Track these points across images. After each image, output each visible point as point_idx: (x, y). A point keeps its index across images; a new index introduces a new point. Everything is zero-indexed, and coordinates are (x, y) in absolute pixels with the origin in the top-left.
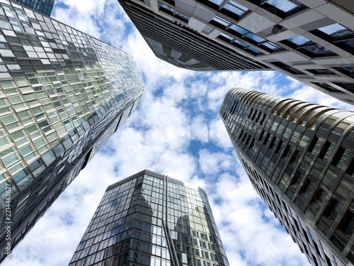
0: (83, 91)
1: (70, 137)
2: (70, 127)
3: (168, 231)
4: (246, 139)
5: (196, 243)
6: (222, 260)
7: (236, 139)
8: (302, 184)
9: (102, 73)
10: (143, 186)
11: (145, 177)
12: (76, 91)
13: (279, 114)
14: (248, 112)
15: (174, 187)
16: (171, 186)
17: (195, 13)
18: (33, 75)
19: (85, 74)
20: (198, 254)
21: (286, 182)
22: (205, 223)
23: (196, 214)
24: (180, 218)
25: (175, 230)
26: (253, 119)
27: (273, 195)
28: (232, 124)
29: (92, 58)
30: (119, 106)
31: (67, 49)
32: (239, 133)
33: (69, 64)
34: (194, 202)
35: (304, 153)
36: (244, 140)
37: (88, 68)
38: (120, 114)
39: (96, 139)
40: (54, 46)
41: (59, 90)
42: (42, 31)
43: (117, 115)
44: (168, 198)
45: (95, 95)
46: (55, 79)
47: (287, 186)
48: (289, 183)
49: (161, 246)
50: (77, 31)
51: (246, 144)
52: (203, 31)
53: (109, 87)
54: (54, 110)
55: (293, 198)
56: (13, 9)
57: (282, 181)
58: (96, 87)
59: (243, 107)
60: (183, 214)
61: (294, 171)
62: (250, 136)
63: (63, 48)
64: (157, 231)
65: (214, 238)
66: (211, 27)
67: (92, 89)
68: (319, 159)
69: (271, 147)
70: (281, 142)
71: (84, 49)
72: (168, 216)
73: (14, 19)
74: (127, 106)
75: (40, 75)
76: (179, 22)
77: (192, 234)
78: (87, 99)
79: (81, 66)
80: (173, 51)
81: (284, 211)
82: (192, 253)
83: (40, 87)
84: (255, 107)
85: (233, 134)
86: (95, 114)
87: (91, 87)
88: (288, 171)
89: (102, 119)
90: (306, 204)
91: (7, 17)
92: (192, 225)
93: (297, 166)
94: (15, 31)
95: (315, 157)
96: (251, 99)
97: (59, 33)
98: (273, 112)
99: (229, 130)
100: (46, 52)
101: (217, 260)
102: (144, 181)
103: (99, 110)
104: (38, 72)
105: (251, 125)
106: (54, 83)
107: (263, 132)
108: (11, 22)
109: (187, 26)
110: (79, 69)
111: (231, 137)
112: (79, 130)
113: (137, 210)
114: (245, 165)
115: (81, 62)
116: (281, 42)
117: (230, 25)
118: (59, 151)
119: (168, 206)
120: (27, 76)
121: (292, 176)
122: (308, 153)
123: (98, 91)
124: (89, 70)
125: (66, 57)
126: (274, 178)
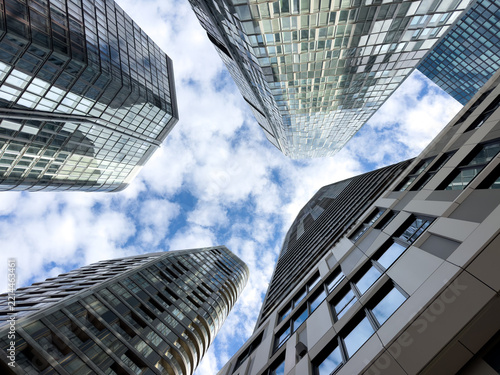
0: (311, 75)
1: (256, 35)
2: (270, 39)
3: (79, 120)
4: (175, 272)
5: (47, 154)
6: (10, 183)
7: (179, 258)
8: (84, 328)
9: (325, 109)
10: (156, 109)
11: (168, 116)
12: (314, 66)
13: (194, 325)
14: (210, 285)
15: (140, 151)
16: (143, 147)
17: (357, 251)
18: (352, 17)
19: (331, 86)
20: (30, 151)
21: (95, 308)
22: (73, 177)
23: (91, 169)
24: (92, 144)
25: (76, 130)
26: (199, 288)
27: (81, 285)
28: (202, 258)
29: (348, 102)
30: (277, 116)
31: (370, 74)
32: (186, 264)
33: (349, 70)
34: (108, 171)
35: (128, 344)
36: (174, 267)
37: (337, 92)
38: (265, 114)
39: (242, 69)
40: (380, 59)
41: (321, 44)
42: (402, 52)
43: (265, 109)
44: (127, 137)
45: (300, 89)
46: (338, 44)
47: (88, 307)
48: (92, 311)
49: (60, 103)
50: (389, 96)
51: (167, 270)
52: (332, 254)
53: (305, 111)
54: (299, 27)
55: (67, 311)
56: (441, 25)
57: (97, 302)
58: (310, 95)
59: (220, 280)
60: (96, 150)
61: (106, 323)
62: (177, 277)
63: (373, 70)
64: (85, 105)
65: (47, 182)
66: (333, 266)
67: (310, 88)
68: (111, 362)
69: (152, 301)
70: (153, 317)
71: (362, 97)
72: (101, 128)
73: (428, 20)
74: (274, 127)
75: (349, 26)
76: (354, 228)
77: (62, 152)
78: (299, 77)
79: (343, 85)
80: (322, 210)
81: (53, 293)
82: (35, 143)
83: (334, 21)
84: (214, 295)
85: (188, 256)
86: (276, 80)
87: (312, 88)
88: (109, 315)
89: (266, 87)
90: (52, 326)
91: (433, 14)
92: (76, 157)
93: (112, 329)
94: (413, 16)
95: (117, 358)
96: (226, 294)
97: (393, 72)
98: (199, 317)
99: (195, 252)
100: (375, 45)
101: (12, 175)
102: (162, 112)
103: (279, 87)
104: (354, 26)
105: (192, 284)
106: (333, 41)
107: (177, 297)
108: (426, 16)
109: (345, 236)
110: (340, 80)
111: (184, 251)
112: (262, 49)
113: (124, 88)
114: (138, 259)
115: (348, 86)
116: (284, 352)
117: (327, 291)
118: (242, 12)
119: (115, 133)
120: (353, 9)
121: (100, 319)
122: (125, 350)
123: (304, 95)
124: (334, 93)
125: (361, 69)
126: (106, 292)
